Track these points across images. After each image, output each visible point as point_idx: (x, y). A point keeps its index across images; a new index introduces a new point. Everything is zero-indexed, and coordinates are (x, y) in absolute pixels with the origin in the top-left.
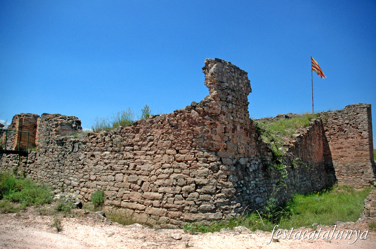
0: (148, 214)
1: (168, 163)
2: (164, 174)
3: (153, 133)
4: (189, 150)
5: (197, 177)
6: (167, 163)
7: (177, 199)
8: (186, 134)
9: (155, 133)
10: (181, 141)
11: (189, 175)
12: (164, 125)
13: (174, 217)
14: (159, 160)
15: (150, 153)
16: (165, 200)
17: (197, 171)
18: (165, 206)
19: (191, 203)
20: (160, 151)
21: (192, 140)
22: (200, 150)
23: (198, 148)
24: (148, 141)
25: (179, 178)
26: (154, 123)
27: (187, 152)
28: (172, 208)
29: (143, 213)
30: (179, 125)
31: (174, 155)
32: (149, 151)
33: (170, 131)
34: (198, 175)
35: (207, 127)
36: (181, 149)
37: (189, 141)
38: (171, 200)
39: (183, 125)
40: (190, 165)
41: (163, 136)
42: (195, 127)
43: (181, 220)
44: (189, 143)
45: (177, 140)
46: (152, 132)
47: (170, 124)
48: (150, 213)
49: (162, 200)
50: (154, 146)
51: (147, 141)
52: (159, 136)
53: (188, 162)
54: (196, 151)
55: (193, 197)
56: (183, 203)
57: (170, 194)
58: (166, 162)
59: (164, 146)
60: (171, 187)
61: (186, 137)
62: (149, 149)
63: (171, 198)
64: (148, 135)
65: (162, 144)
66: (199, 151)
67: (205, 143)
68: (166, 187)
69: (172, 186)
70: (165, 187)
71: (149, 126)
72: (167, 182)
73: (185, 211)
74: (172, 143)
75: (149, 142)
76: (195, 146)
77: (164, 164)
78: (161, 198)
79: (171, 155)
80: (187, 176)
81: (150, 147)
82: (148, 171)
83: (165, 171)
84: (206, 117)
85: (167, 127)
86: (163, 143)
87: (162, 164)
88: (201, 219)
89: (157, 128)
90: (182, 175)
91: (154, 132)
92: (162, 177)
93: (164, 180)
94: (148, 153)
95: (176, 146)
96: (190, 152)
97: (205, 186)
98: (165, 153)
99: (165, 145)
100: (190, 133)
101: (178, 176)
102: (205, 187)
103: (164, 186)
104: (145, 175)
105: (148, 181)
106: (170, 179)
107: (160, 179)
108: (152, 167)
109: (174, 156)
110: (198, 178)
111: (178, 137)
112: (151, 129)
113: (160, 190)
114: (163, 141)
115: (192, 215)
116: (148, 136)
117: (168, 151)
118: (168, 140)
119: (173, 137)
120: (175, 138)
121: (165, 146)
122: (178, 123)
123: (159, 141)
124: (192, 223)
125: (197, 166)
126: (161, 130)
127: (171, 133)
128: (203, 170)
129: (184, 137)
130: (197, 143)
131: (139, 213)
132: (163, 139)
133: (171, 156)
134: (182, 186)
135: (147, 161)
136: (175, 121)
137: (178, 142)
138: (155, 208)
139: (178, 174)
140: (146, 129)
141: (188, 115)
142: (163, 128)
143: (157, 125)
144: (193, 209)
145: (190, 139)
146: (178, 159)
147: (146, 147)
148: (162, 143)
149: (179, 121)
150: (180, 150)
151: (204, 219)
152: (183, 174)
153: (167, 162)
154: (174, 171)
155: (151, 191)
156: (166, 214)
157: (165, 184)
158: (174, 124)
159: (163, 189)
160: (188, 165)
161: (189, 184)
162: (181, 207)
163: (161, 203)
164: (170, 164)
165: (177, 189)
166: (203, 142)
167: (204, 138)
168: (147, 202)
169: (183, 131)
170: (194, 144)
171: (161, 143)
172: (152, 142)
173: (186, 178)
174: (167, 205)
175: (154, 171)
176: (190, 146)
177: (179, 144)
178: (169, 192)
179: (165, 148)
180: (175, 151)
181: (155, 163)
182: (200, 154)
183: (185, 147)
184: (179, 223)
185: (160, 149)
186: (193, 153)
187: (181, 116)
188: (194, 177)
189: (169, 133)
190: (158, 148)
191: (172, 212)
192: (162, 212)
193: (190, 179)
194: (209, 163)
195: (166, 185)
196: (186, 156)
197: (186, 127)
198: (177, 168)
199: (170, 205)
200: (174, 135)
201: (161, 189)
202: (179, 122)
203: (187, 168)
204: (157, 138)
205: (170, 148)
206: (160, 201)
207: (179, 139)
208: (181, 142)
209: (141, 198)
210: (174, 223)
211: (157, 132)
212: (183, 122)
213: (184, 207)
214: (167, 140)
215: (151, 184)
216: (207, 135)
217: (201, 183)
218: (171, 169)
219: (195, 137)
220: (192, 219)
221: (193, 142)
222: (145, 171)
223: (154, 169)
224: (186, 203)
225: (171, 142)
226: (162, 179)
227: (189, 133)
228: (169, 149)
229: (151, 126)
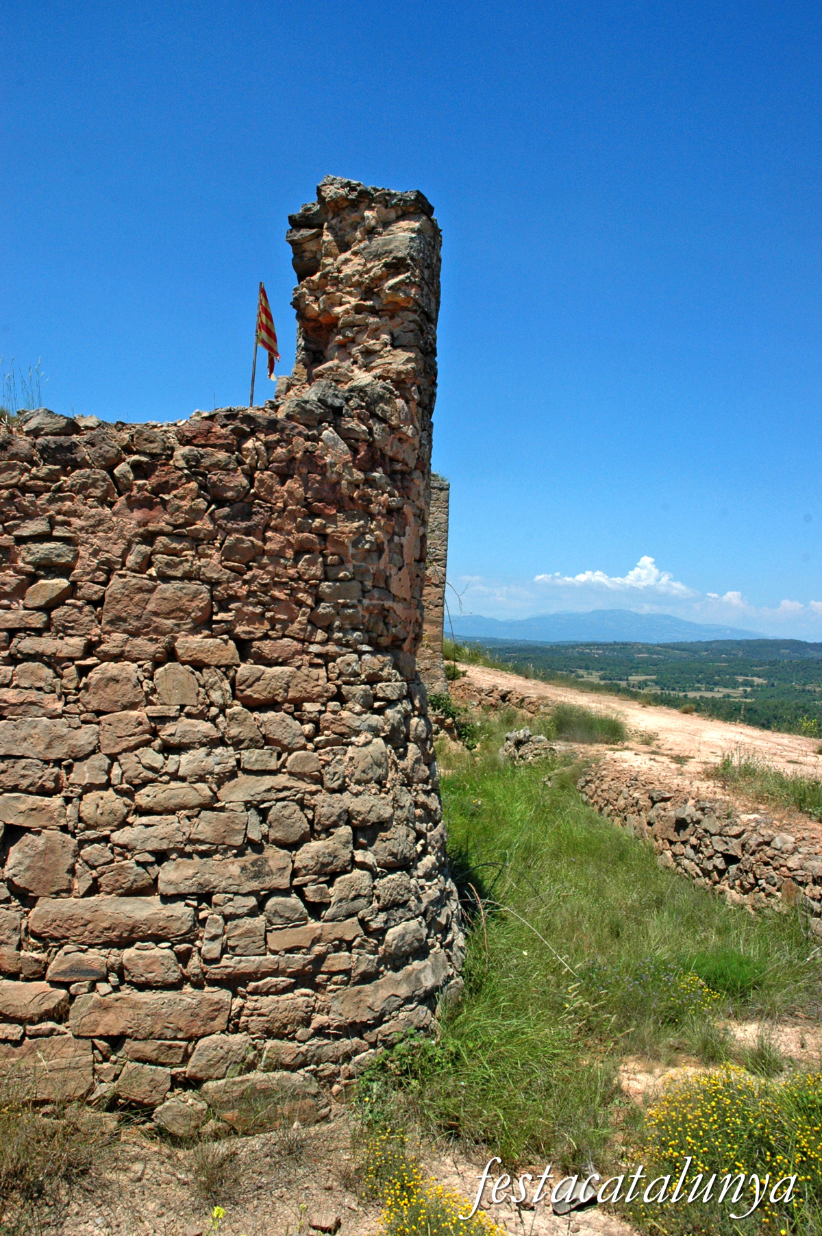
0: (101, 1037)
1: (202, 716)
2: (183, 779)
3: (69, 524)
4: (302, 641)
5: (355, 788)
6: (189, 715)
7: (279, 921)
8: (290, 553)
9: (92, 529)
10: (265, 588)
11: (319, 780)
12: (164, 487)
13: (285, 1026)
14: (130, 697)
15: (49, 651)
16: (214, 938)
17: (349, 754)
18: (214, 971)
19: (350, 929)
20: (126, 642)
21: (317, 586)
22: (347, 645)
23: (341, 635)
24: (30, 568)
25: (278, 800)
26: (77, 465)
27: (297, 653)
28: (265, 975)
29: (51, 1032)
30: (256, 496)
31: (228, 667)
32: (39, 632)
33: (203, 525)
34: (358, 775)
35: (379, 527)
36: (266, 636)
37: (306, 591)
38: (249, 933)
39: (280, 505)
40: (316, 722)
41: (148, 549)
42: (332, 519)
43: (320, 1032)
44: (300, 604)
45: (245, 582)
46: (60, 518)
47: (202, 487)
48: (115, 1032)
49: (192, 942)
50: (80, 609)
51: (18, 571)
52: (118, 550)
53: (308, 706)
54: (331, 648)
55: (355, 898)
56: (316, 941)
57: (240, 900)
58: (183, 707)
59: (156, 614)
60: (235, 856)
61: (292, 572)
62: (38, 620)
63: (248, 923)
64: (25, 532)
65: (147, 601)
66: (345, 650)
67: (367, 609)
68: (210, 861)
69: (241, 853)
70: (196, 858)
71: (35, 478)
72: (205, 827)
73: (329, 980)
74: (213, 598)
75: (33, 578)
76: (326, 623)
77: (175, 719)
78: (185, 929)
79: (208, 666)
80: (313, 788)
81: (47, 608)
82: (47, 762)
83: (186, 762)
84: (375, 474)
85: (182, 498)
86: (151, 591)
87: (163, 719)
88: (395, 1005)
89: (103, 501)
90: (289, 784)
91: (77, 522)
92: (174, 801)
93: (189, 818)
94: (28, 644)
95: (240, 617)
96: (308, 653)
97: (386, 830)
98: (171, 655)
99: (165, 607)
100: (308, 552)
101: (269, 790)
102: (388, 834)
103: (189, 856)
104: (26, 791)
105: (64, 829)
106: (222, 809)
107: (160, 813)
108: (84, 737)
109: (231, 673)
110: (357, 795)
111: (250, 568)
112: (51, 501)
113: (170, 883)
114: (151, 583)
115: (362, 996)
116: (20, 540)
117: (191, 643)
118: (188, 577)
119: (221, 562)
120: (232, 569)
121: (167, 615)
122: (252, 487)
123: (115, 579)
124: (370, 1036)
125: (345, 730)
126: (138, 514)
127: (211, 537)
128: (370, 748)
129: (280, 570)
130: (336, 606)
131: (17, 1043)
132: (153, 571)
133: (207, 676)
134: (293, 846)
135: (33, 696)
136: (235, 470)
137: (251, 593)
138: (147, 996)
139: (268, 781)
140: (13, 496)
141: (306, 451)
142: (147, 504)
143: (104, 480)
144: (364, 961)
145: (306, 581)
146: (256, 692)
147: (8, 608)
148: (146, 596)
149: (257, 474)
150: (260, 639)
151: (408, 1000)
152: (291, 774)
153: (194, 711)
154: (238, 761)
155: (94, 889)
156: (229, 1021)
157: (202, 842)
158: (231, 489)
159: (191, 872)
160: (308, 728)
161: (328, 831)
162: (309, 963)
163: (183, 958)
164: (213, 720)
165: (271, 863)
166: (360, 601)
167: (362, 582)
168: (81, 961)
169: (279, 537)
170: (324, 608)
171: (141, 590)
172: (63, 583)
173: (307, 796)
174: (231, 963)
175: (100, 760)
176: (310, 621)
177: (255, 605)
178: (234, 889)
179: (170, 623)
180: (231, 642)
181: (99, 713)
182: (349, 664)
183: (285, 624)
184: (313, 1056)
185: (124, 626)
186: (320, 661)
187: (269, 447)
188: (342, 789)
189: (196, 541)
190: (111, 622)
191: (266, 1002)
192: (205, 1010)
193: (326, 805)
194: (380, 711)
195: (204, 847)
196: (293, 676)
197: (293, 516)
198: (254, 744)
199: (249, 963)
200: (228, 553)
201: (171, 875)
202: (262, 481)
203: (303, 741)
204: (107, 562)
205: (204, 624)
206: (182, 947)
207: (254, 577)
208: (265, 593)
209: (16, 938)
210: (288, 1060)
211: (100, 522)
212: (278, 487)
213: (321, 958)
214: (181, 579)
215: (82, 844)
216: (375, 567)
217: (373, 818)
218: (220, 750)
219: (331, 574)
220: (367, 1017)
221: (318, 600)
222: (23, 762)
223: (93, 752)
224: (332, 937)
225: (211, 591)
226: (172, 812)
227: (309, 546)
228: (195, 631)
229: (52, 477)
